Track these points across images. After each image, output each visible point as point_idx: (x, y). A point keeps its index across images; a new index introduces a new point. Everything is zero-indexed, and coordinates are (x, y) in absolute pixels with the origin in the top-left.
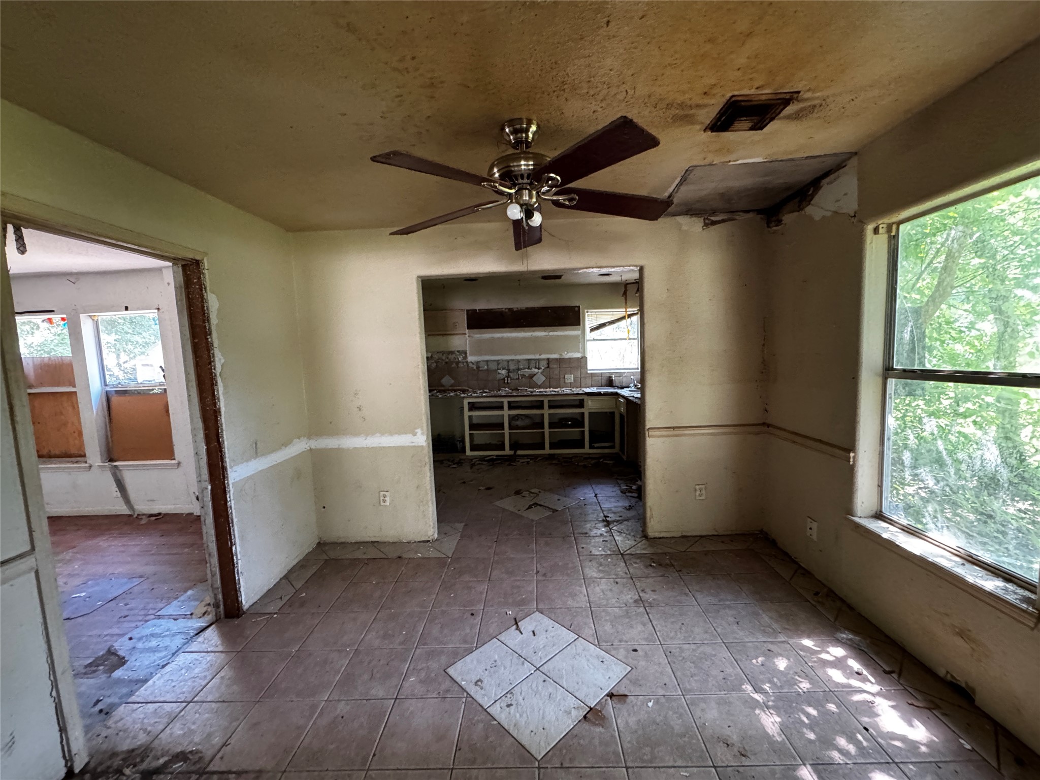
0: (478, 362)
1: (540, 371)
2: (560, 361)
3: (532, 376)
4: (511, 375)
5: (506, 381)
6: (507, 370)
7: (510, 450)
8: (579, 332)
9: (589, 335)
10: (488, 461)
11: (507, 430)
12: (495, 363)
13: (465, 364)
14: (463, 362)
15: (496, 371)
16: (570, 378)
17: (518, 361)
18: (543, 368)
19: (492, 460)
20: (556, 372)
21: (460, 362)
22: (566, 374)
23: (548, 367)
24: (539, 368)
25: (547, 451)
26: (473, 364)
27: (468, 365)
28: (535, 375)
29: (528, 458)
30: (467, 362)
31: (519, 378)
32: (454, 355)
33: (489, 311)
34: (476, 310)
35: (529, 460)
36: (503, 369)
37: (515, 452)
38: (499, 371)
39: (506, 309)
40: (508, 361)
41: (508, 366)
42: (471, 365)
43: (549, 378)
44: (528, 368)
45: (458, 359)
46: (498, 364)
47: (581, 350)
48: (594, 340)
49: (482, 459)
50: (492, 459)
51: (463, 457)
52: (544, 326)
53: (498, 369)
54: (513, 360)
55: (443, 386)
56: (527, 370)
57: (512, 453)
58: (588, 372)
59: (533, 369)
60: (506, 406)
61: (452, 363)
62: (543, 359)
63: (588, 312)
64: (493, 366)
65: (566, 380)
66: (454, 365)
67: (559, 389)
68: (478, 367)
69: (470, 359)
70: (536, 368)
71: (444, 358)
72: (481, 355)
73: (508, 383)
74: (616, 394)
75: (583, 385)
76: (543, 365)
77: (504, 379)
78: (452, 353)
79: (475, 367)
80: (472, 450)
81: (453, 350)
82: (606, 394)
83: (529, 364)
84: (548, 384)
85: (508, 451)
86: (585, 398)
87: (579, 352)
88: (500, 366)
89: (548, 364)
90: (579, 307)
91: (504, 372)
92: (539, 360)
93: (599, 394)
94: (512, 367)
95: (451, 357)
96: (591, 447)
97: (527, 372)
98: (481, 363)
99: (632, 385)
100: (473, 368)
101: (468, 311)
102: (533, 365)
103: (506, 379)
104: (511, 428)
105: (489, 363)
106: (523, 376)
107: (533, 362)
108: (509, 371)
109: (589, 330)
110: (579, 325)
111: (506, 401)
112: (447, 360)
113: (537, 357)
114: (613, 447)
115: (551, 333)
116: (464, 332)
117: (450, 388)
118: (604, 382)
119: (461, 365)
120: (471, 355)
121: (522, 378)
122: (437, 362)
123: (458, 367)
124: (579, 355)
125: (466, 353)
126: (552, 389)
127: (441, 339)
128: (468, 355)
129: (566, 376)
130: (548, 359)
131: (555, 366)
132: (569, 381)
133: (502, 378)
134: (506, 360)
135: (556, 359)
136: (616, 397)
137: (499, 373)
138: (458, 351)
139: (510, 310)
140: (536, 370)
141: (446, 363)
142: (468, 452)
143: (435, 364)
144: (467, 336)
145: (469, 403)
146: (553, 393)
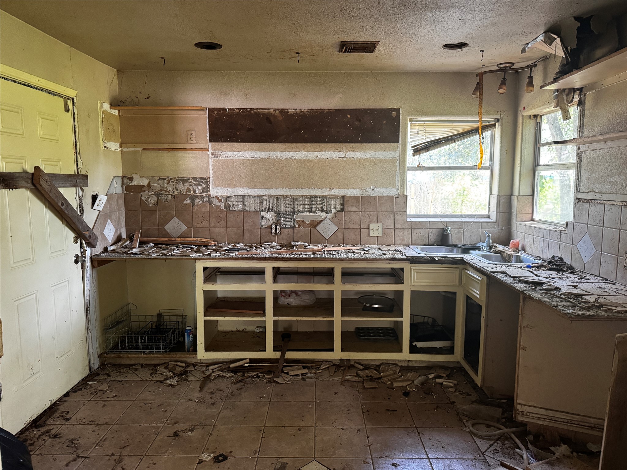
0: (227, 198)
1: (329, 216)
2: (360, 200)
3: (315, 224)
4: (282, 220)
5: (273, 231)
6: (275, 212)
7: (275, 350)
8: (395, 155)
9: (412, 160)
10: (235, 371)
11: (269, 318)
12: (257, 201)
13: (206, 200)
14: (203, 197)
15: (257, 213)
16: (377, 229)
17: (295, 199)
18: (334, 211)
19: (242, 369)
20: (356, 218)
21: (197, 196)
22: (371, 222)
23: (343, 210)
24: (327, 212)
25: (337, 354)
26: (220, 200)
27: (211, 202)
28: (321, 221)
29: (304, 367)
30: (209, 197)
31: (293, 227)
32: (188, 185)
33: (248, 113)
34: (225, 109)
35: (306, 371)
36: (270, 210)
37: (283, 355)
38: (263, 214)
39: (275, 110)
40: (278, 198)
41: (277, 207)
42: (215, 202)
43: (343, 227)
44: (310, 211)
45: (194, 191)
46: (261, 202)
47: (397, 184)
48: (420, 168)
49: (225, 365)
50: (242, 366)
51: (193, 361)
52: (339, 142)
53: (261, 211)
54: (285, 197)
55: (167, 235)
56: (308, 213)
57: (277, 355)
58: (408, 220)
59: (318, 213)
60: (269, 275)
61: (186, 197)
62: (335, 197)
63: (411, 120)
64: (253, 206)
65: (371, 232)
66: (187, 201)
67: (359, 247)
68: (227, 206)
69: (216, 191)
70: (322, 211)
71: (170, 188)
72: (232, 187)
73: (276, 233)
74: (462, 262)
75: (398, 241)
76: (335, 205)
77: (270, 227)
78: (184, 180)
79: (222, 207)
80: (208, 349)
81: (185, 175)
82: (442, 262)
83: (311, 203)
84: (340, 236)
85: (269, 353)
86: (406, 266)
87: (394, 187)
88: (264, 206)
89: (343, 205)
90: (398, 111)
91: (270, 216)
92: (327, 198)
93: (431, 261)
94: (283, 208)
95: (183, 187)
96: (413, 350)
97: (307, 216)
98: (233, 199)
99: (485, 244)
100: (218, 207)
101: (211, 110)
102: (317, 205)
103: (274, 227)
104: (276, 312)
105: (246, 200)
106: (302, 223)
107: (319, 200)
108: (278, 214)
109: (412, 152)
110: (398, 142)
111: (268, 267)
112: (176, 192)
113: (325, 192)
114: (450, 351)
115: (350, 155)
116: (206, 147)
117: (179, 239)
118: (433, 237)
119: (198, 201)
120: (216, 185)
121: (299, 226)
122: (158, 195)
123: (194, 204)
124: (394, 192)
125: (207, 182)
126: (347, 247)
127: (166, 157)
128: (211, 184)
129: (371, 225)
130: (343, 197)
131: (354, 209)
132: (376, 234)
133: (267, 225)
134: (274, 197)
135: (356, 198)
136: (461, 266)
137: (262, 217)
138: (195, 179)
139: (283, 112)
140: (323, 215)
141: (174, 196)
142: (202, 354)
143: (155, 198)
144: (210, 153)
145: (205, 269)
146: (351, 256)
